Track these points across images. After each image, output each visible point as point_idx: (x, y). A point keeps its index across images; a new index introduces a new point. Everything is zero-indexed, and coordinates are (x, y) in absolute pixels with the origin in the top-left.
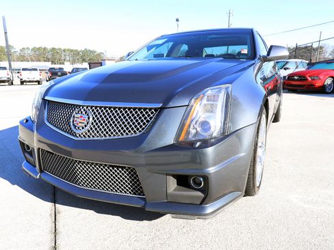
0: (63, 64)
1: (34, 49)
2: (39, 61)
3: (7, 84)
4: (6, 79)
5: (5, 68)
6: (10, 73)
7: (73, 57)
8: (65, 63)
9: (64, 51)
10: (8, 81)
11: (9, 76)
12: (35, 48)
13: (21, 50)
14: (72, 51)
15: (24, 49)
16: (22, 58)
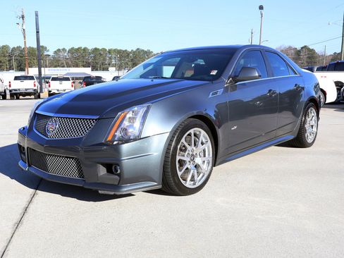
0: (107, 70)
1: (72, 51)
2: (77, 66)
3: (33, 97)
4: (32, 91)
5: (32, 78)
6: (37, 84)
7: (120, 60)
8: (110, 69)
9: (110, 51)
10: (34, 94)
11: (36, 88)
12: (72, 48)
13: (55, 52)
14: (119, 52)
15: (59, 50)
16: (56, 63)
